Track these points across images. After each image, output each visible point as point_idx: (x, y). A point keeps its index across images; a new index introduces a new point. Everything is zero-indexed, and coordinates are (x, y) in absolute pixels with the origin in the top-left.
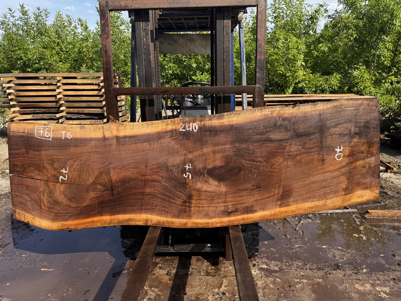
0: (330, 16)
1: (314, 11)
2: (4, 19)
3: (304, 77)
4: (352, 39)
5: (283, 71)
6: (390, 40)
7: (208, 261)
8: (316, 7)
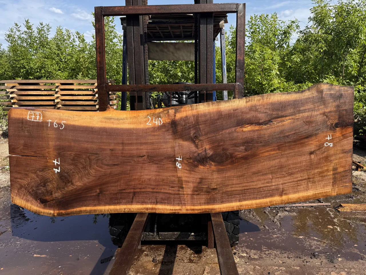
0: (301, 32)
1: (286, 27)
2: (11, 33)
3: (278, 85)
4: (322, 51)
5: (259, 80)
6: (356, 52)
7: (191, 249)
8: (288, 23)
